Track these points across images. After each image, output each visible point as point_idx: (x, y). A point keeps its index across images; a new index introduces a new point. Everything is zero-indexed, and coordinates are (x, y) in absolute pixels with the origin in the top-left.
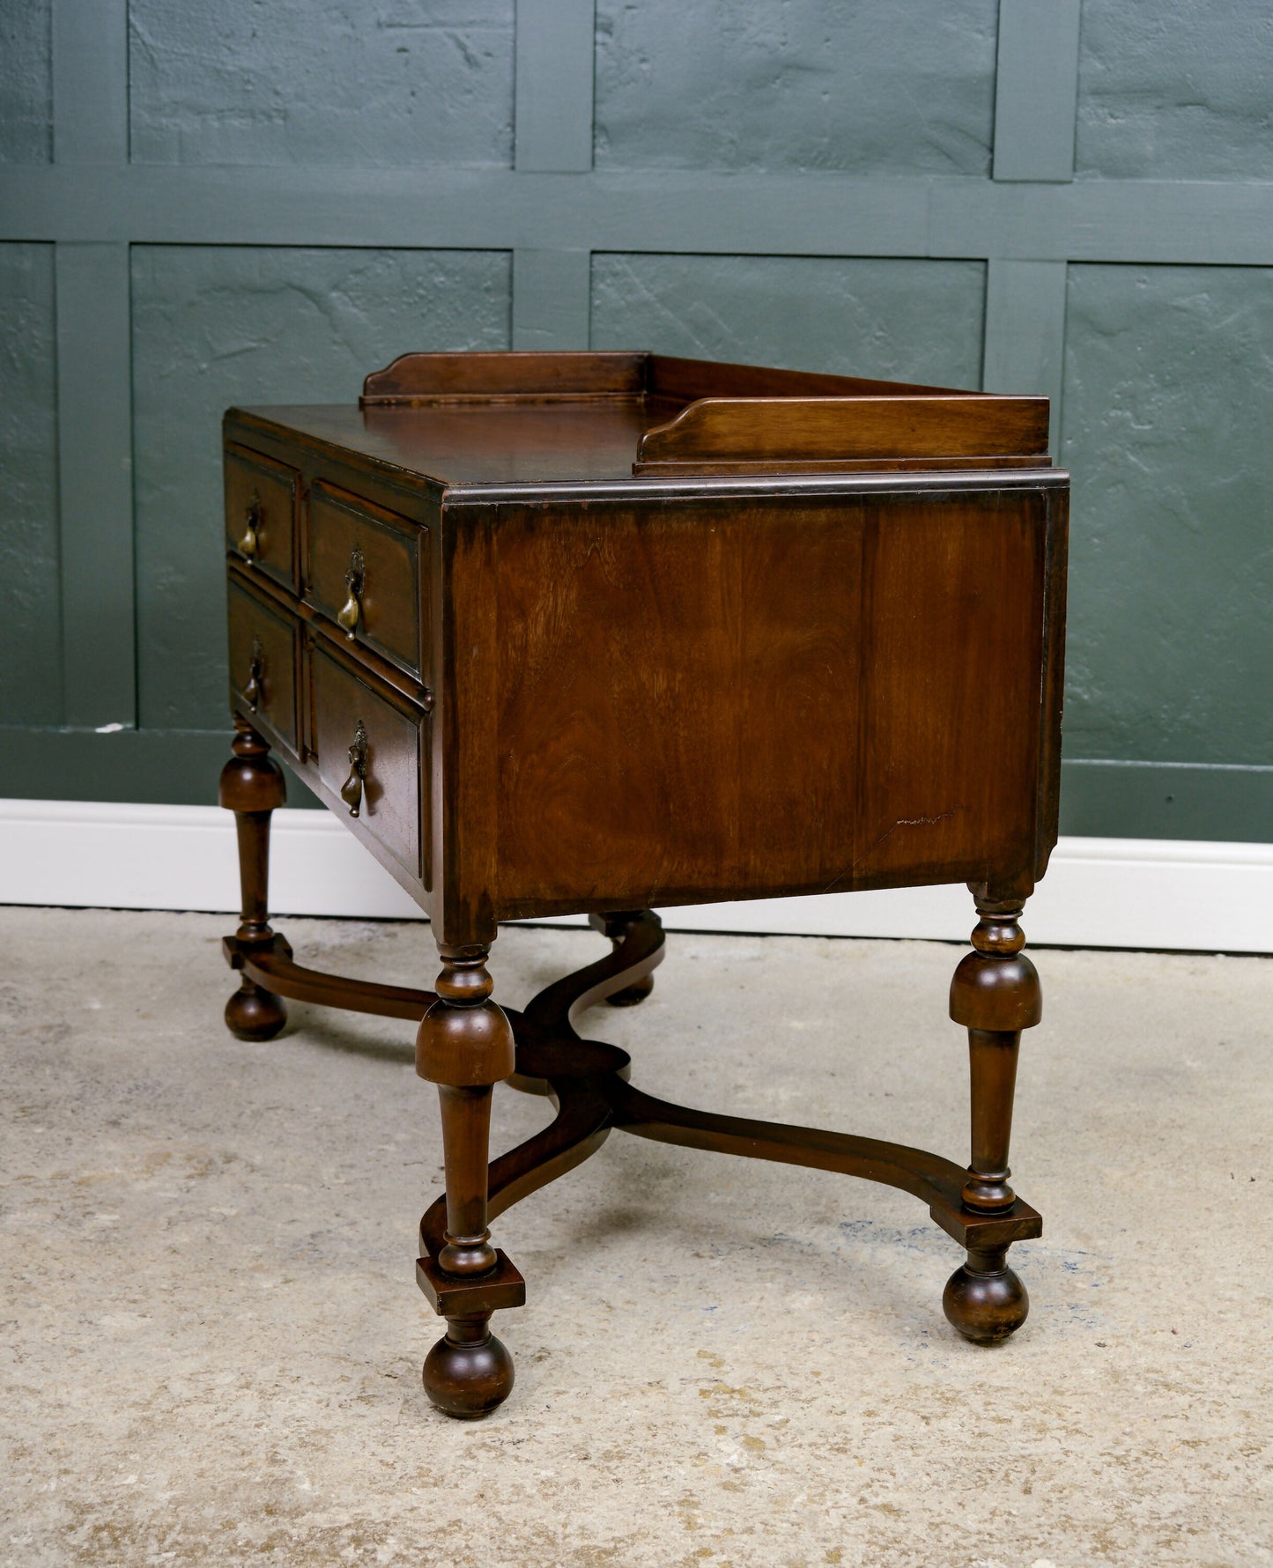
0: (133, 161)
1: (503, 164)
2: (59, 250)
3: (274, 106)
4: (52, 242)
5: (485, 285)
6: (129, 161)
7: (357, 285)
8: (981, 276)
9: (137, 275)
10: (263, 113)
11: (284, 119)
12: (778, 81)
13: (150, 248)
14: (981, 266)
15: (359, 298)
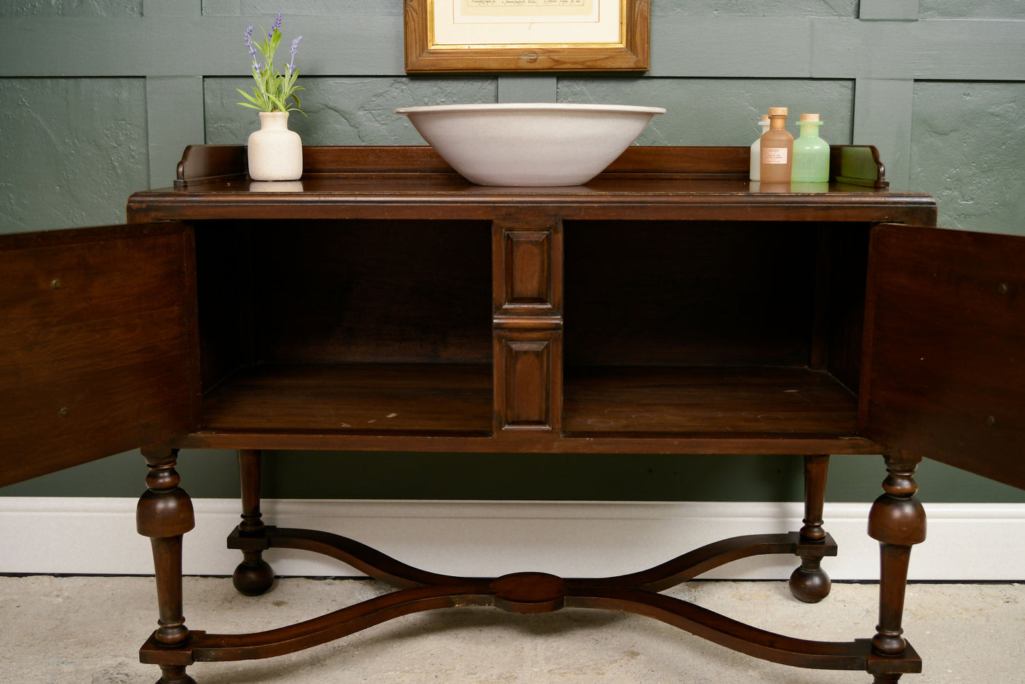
0: (205, 14)
2: (148, 82)
4: (144, 77)
6: (202, 14)
7: (378, 105)
8: (849, 92)
9: (209, 100)
13: (219, 80)
14: (849, 84)
15: (380, 115)
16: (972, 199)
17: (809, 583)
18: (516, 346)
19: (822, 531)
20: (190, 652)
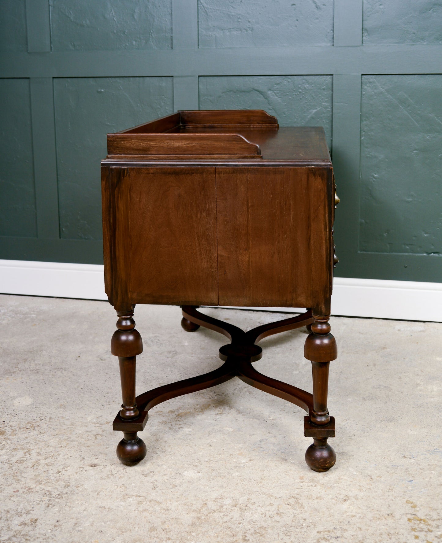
0: (199, 47)
1: (330, 44)
3: (249, 27)
4: (172, 76)
5: (323, 88)
6: (198, 47)
7: (277, 88)
9: (201, 87)
10: (244, 29)
11: (252, 31)
12: (431, 10)
13: (205, 78)
15: (278, 93)
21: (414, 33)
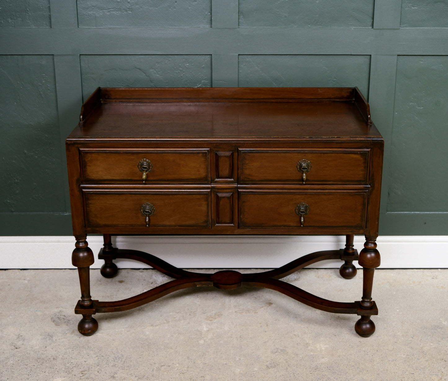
0: (79, 27)
1: (208, 26)
2: (55, 57)
3: (128, 7)
4: (53, 55)
5: (203, 66)
6: (78, 27)
7: (159, 67)
8: (368, 60)
9: (82, 65)
10: (124, 9)
11: (131, 11)
13: (87, 56)
14: (368, 57)
15: (159, 71)
16: (423, 107)
17: (347, 271)
18: (220, 195)
19: (353, 249)
20: (95, 310)
21: (286, 17)
